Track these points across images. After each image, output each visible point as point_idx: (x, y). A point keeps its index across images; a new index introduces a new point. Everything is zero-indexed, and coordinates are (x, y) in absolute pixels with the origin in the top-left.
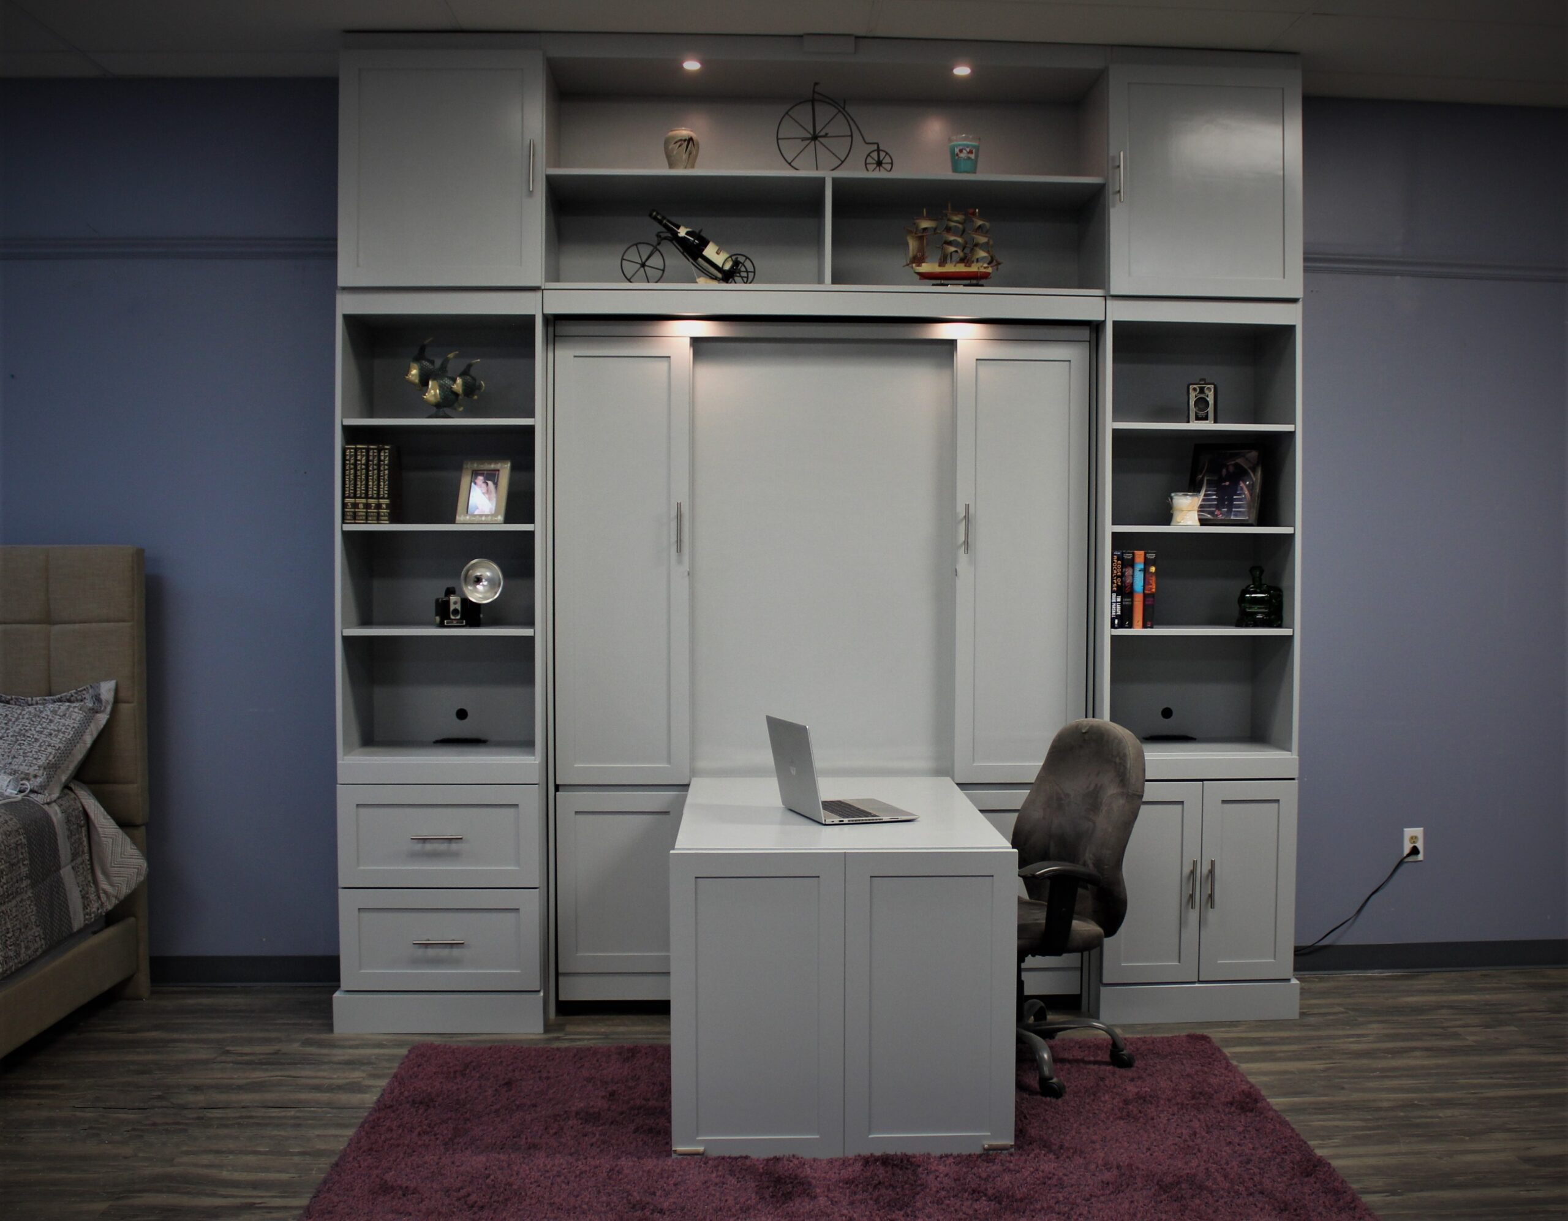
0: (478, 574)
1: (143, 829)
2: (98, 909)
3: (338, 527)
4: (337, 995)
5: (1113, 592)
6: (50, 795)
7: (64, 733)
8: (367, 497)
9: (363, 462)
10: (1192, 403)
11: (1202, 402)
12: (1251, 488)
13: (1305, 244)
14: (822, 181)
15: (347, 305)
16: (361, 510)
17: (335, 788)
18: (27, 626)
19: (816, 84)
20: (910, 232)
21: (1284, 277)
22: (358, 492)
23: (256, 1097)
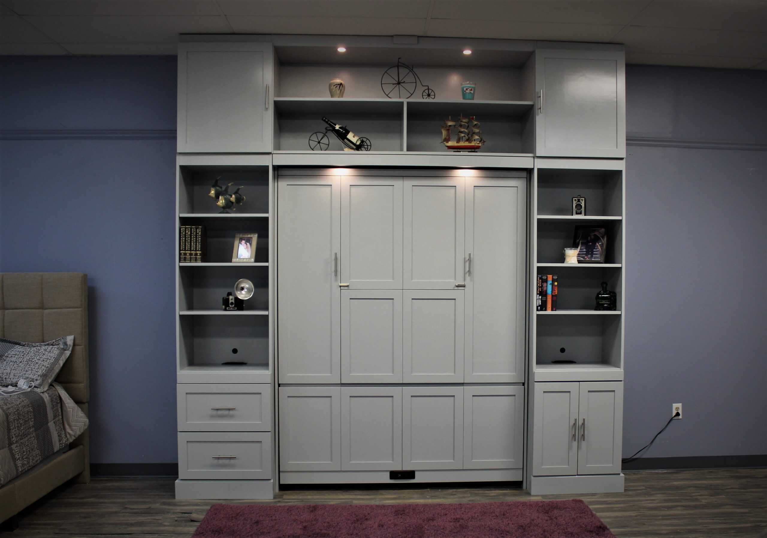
0: (243, 286)
1: (87, 404)
2: (66, 442)
3: (177, 264)
4: (177, 481)
5: (537, 294)
6: (43, 388)
7: (50, 360)
8: (191, 250)
9: (189, 234)
10: (574, 206)
11: (579, 206)
12: (602, 246)
13: (626, 132)
14: (402, 103)
15: (181, 161)
16: (188, 256)
17: (176, 385)
18: (33, 310)
19: (399, 58)
20: (443, 127)
21: (617, 148)
22: (187, 248)
23: (140, 529)
